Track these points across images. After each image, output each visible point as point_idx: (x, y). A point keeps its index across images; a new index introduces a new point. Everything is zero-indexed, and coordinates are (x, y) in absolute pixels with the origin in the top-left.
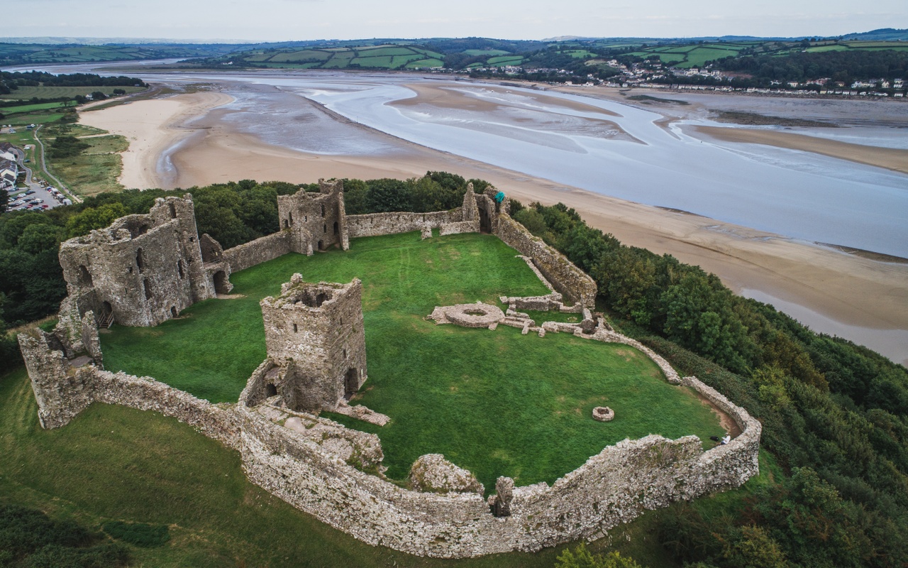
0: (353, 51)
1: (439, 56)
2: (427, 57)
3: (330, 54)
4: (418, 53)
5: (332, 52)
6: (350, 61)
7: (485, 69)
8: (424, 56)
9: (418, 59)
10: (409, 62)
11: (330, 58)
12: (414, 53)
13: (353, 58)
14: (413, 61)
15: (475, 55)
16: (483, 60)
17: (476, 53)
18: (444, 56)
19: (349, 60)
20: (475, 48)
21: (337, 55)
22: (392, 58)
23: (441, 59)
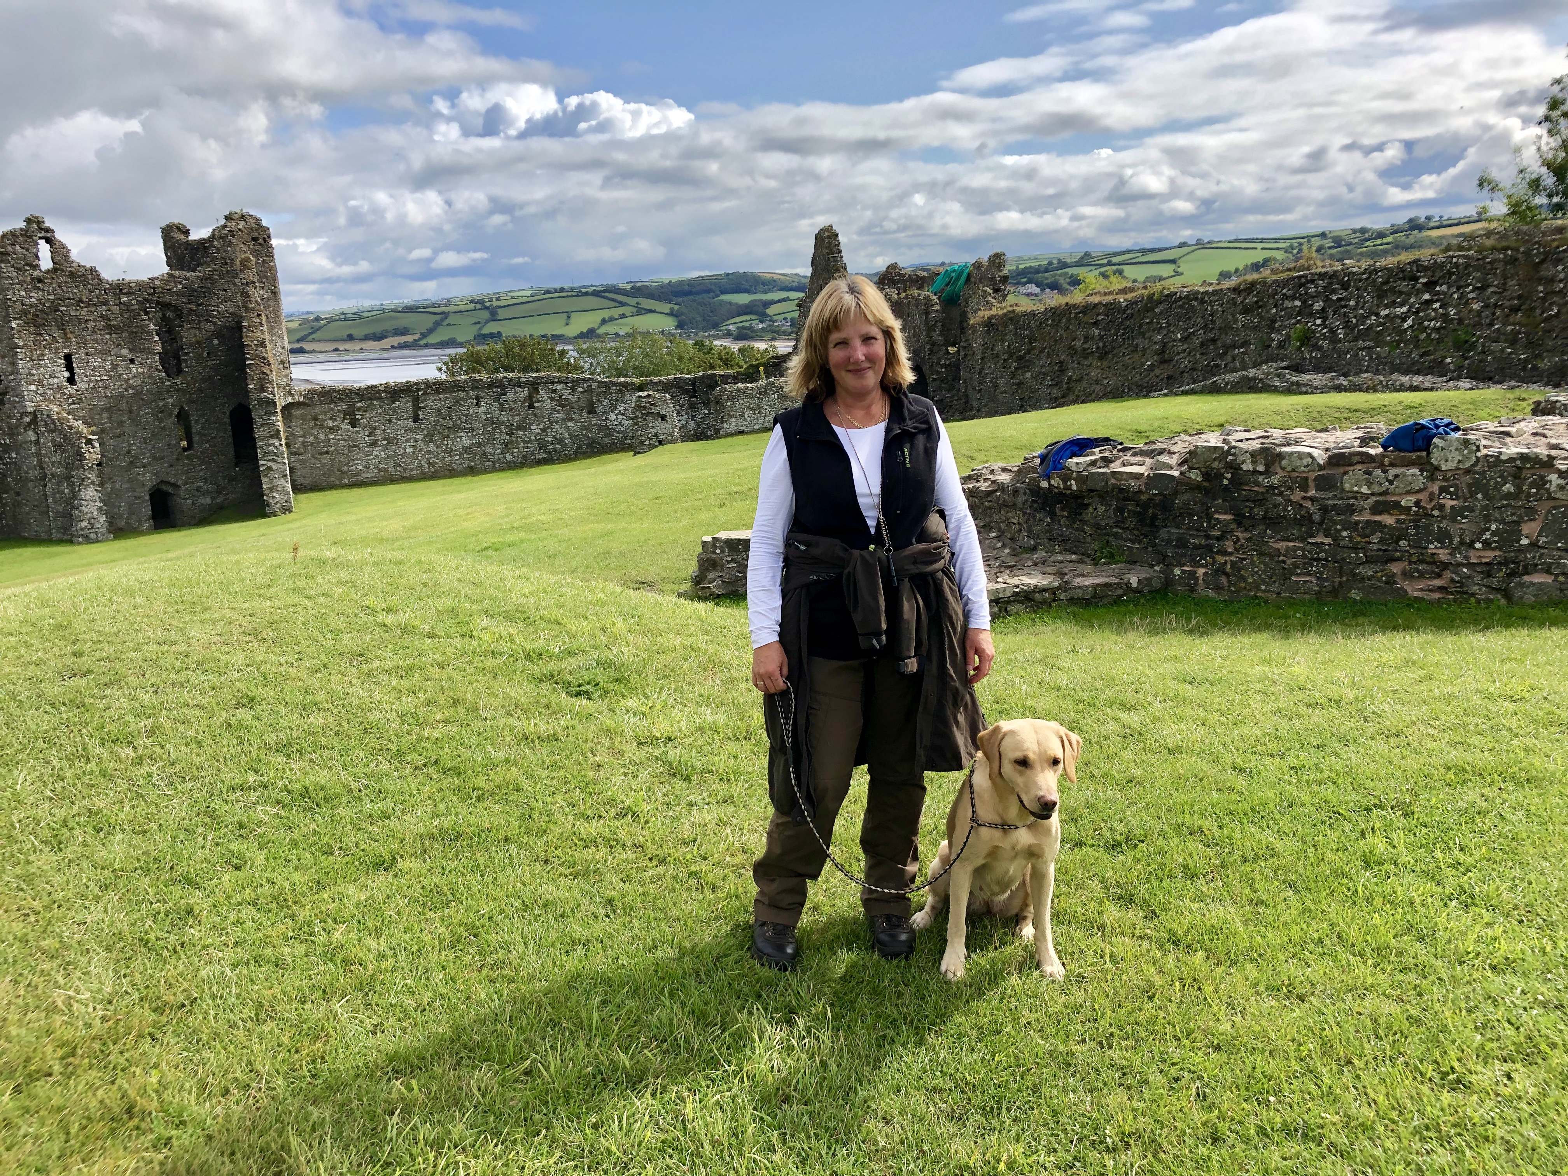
0: (487, 308)
1: (666, 307)
2: (640, 311)
3: (438, 317)
4: (623, 304)
5: (443, 313)
6: (481, 329)
7: (764, 325)
8: (635, 310)
9: (623, 316)
10: (604, 322)
11: (437, 324)
12: (616, 304)
13: (487, 322)
14: (612, 319)
15: (741, 303)
16: (758, 310)
17: (743, 299)
18: (676, 307)
19: (478, 326)
20: (738, 290)
21: (451, 320)
22: (569, 317)
23: (671, 314)
